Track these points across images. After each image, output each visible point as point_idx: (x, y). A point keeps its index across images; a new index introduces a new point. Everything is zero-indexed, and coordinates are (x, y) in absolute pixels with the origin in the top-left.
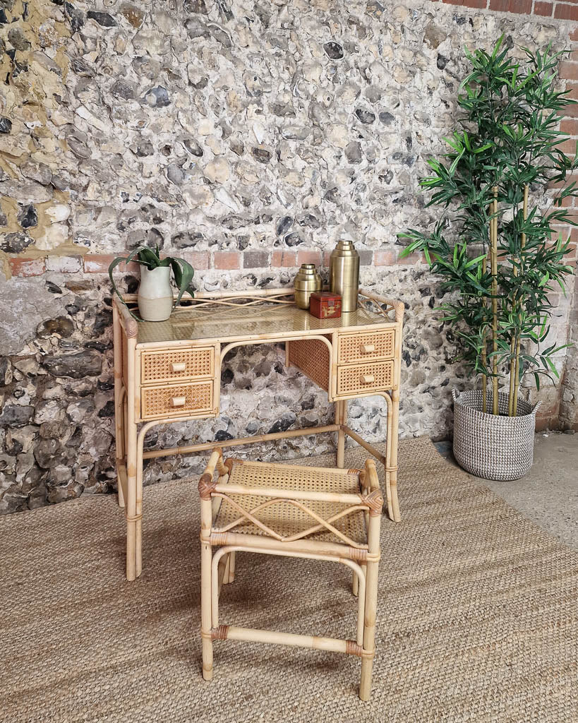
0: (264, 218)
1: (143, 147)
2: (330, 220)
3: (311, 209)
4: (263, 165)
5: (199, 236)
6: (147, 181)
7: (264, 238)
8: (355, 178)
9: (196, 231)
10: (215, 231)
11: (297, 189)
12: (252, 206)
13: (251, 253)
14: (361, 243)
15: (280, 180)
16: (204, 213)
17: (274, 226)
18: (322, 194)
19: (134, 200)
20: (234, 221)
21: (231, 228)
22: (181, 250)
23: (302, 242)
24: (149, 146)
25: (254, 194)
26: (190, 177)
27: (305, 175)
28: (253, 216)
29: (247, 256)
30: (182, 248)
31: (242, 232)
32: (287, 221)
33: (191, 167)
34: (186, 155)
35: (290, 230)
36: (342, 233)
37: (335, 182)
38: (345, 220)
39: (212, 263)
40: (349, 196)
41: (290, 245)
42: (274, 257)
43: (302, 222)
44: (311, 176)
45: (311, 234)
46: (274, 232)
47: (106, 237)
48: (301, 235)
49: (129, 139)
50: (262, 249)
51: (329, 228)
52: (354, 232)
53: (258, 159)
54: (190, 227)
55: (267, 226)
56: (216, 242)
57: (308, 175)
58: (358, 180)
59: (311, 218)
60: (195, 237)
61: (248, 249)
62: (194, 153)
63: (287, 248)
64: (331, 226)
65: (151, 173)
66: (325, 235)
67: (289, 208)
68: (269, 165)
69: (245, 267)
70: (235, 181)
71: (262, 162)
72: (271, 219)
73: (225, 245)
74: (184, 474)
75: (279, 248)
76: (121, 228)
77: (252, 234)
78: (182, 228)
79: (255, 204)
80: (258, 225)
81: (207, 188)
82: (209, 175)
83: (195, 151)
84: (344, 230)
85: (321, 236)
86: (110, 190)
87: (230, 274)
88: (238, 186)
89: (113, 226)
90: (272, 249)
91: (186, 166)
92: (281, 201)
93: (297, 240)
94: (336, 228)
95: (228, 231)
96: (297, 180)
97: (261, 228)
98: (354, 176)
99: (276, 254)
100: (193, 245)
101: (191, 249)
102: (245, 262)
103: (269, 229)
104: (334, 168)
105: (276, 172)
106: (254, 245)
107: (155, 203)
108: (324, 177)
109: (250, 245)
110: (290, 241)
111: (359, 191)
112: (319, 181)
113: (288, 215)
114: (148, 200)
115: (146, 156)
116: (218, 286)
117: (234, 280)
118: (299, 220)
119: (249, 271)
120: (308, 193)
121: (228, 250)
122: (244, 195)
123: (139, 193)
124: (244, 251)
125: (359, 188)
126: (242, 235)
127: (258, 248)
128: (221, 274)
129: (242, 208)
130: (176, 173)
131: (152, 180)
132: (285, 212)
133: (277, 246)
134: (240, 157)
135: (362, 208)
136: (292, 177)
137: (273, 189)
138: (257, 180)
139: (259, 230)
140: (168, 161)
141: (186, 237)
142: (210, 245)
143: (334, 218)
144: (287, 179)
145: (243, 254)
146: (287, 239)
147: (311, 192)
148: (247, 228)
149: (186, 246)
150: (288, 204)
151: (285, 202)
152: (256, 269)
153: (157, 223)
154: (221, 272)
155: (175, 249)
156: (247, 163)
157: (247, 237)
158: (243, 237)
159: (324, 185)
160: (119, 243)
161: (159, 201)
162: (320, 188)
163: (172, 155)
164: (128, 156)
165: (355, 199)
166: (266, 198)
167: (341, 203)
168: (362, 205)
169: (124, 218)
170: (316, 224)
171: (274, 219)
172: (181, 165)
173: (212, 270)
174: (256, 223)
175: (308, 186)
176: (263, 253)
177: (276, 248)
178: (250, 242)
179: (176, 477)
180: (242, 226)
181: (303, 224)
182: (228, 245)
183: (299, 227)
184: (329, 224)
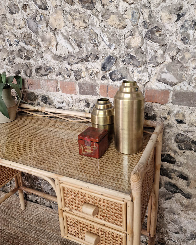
0: (91, 57)
1: (13, 8)
2: (151, 60)
3: (132, 49)
4: (89, 11)
5: (50, 68)
6: (19, 31)
7: (92, 73)
8: (183, 15)
9: (48, 65)
10: (61, 66)
11: (119, 31)
12: (84, 47)
13: (83, 84)
14: (186, 84)
15: (103, 24)
16: (52, 52)
17: (100, 63)
18: (144, 34)
19: (14, 44)
20: (71, 59)
21: (69, 64)
22: (41, 77)
23: (124, 78)
24: (16, 6)
25: (85, 37)
26: (41, 26)
27: (125, 16)
28: (84, 55)
29: (80, 86)
30: (42, 76)
31: (76, 67)
32: (110, 59)
33: (41, 19)
34: (37, 10)
35: (114, 68)
36: (163, 72)
37: (160, 21)
38: (168, 60)
39: (59, 88)
40: (175, 35)
41: (114, 80)
42: (101, 88)
43: (124, 61)
44: (131, 17)
45: (133, 71)
46: (100, 69)
47: (5, 67)
48: (124, 72)
49: (7, 4)
50: (92, 82)
51: (150, 67)
52: (180, 73)
53: (83, 7)
54: (44, 62)
55: (95, 64)
56: (60, 74)
57: (128, 16)
58: (186, 17)
59: (132, 57)
60: (47, 70)
61: (82, 80)
62: (40, 8)
63: (110, 82)
64: (151, 65)
65: (20, 25)
66: (146, 74)
67: (113, 48)
68: (94, 11)
69: (80, 94)
70: (70, 27)
71: (87, 8)
72: (97, 58)
73: (66, 76)
74: (54, 207)
75: (105, 82)
76: (10, 62)
77: (83, 69)
78: (40, 63)
79: (85, 45)
80: (88, 63)
81: (52, 34)
82: (52, 24)
83: (41, 6)
84: (165, 70)
85: (141, 74)
86: (4, 38)
87: (71, 97)
88: (73, 31)
89: (7, 60)
90: (99, 82)
91: (38, 18)
92: (105, 42)
93: (119, 76)
94: (159, 68)
95: (68, 66)
96: (117, 22)
97: (89, 65)
98: (182, 12)
99: (102, 87)
100: (47, 75)
101: (46, 77)
102: (80, 90)
103: (97, 66)
104: (158, 5)
105: (100, 16)
106: (86, 79)
107: (26, 46)
108: (146, 16)
109: (83, 77)
110: (113, 77)
111: (186, 29)
112: (141, 21)
113: (111, 55)
114: (22, 44)
115: (15, 14)
116: (64, 104)
117: (75, 102)
118: (121, 59)
119: (84, 97)
120: (129, 34)
121: (68, 80)
122: (76, 37)
123: (16, 40)
124: (78, 81)
125: (186, 25)
126: (76, 69)
127: (89, 81)
128: (66, 96)
129: (77, 48)
130: (32, 24)
131: (22, 30)
132: (110, 52)
133: (103, 80)
134: (72, 6)
135: (190, 47)
136: (113, 20)
137: (98, 32)
138: (84, 25)
139: (89, 67)
140: (28, 16)
141: (43, 69)
142: (57, 75)
143: (156, 57)
144: (109, 22)
145: (78, 84)
146: (111, 75)
147: (132, 33)
148: (80, 64)
149: (43, 75)
150: (110, 46)
151: (108, 43)
152: (89, 96)
153: (27, 60)
154: (65, 95)
155: (38, 77)
156: (77, 11)
157: (80, 71)
158: (76, 71)
159: (145, 24)
160: (11, 71)
161: (27, 45)
162: (141, 28)
163: (29, 11)
164: (8, 15)
165: (181, 37)
166: (92, 40)
167: (167, 42)
168: (190, 44)
169: (10, 56)
170: (136, 63)
171: (101, 58)
172: (35, 18)
173: (60, 93)
174: (86, 61)
175: (130, 27)
176: (92, 84)
177: (103, 82)
178: (83, 75)
179: (51, 207)
180: (76, 63)
181: (125, 63)
182: (68, 76)
183: (122, 65)
184: (150, 63)
